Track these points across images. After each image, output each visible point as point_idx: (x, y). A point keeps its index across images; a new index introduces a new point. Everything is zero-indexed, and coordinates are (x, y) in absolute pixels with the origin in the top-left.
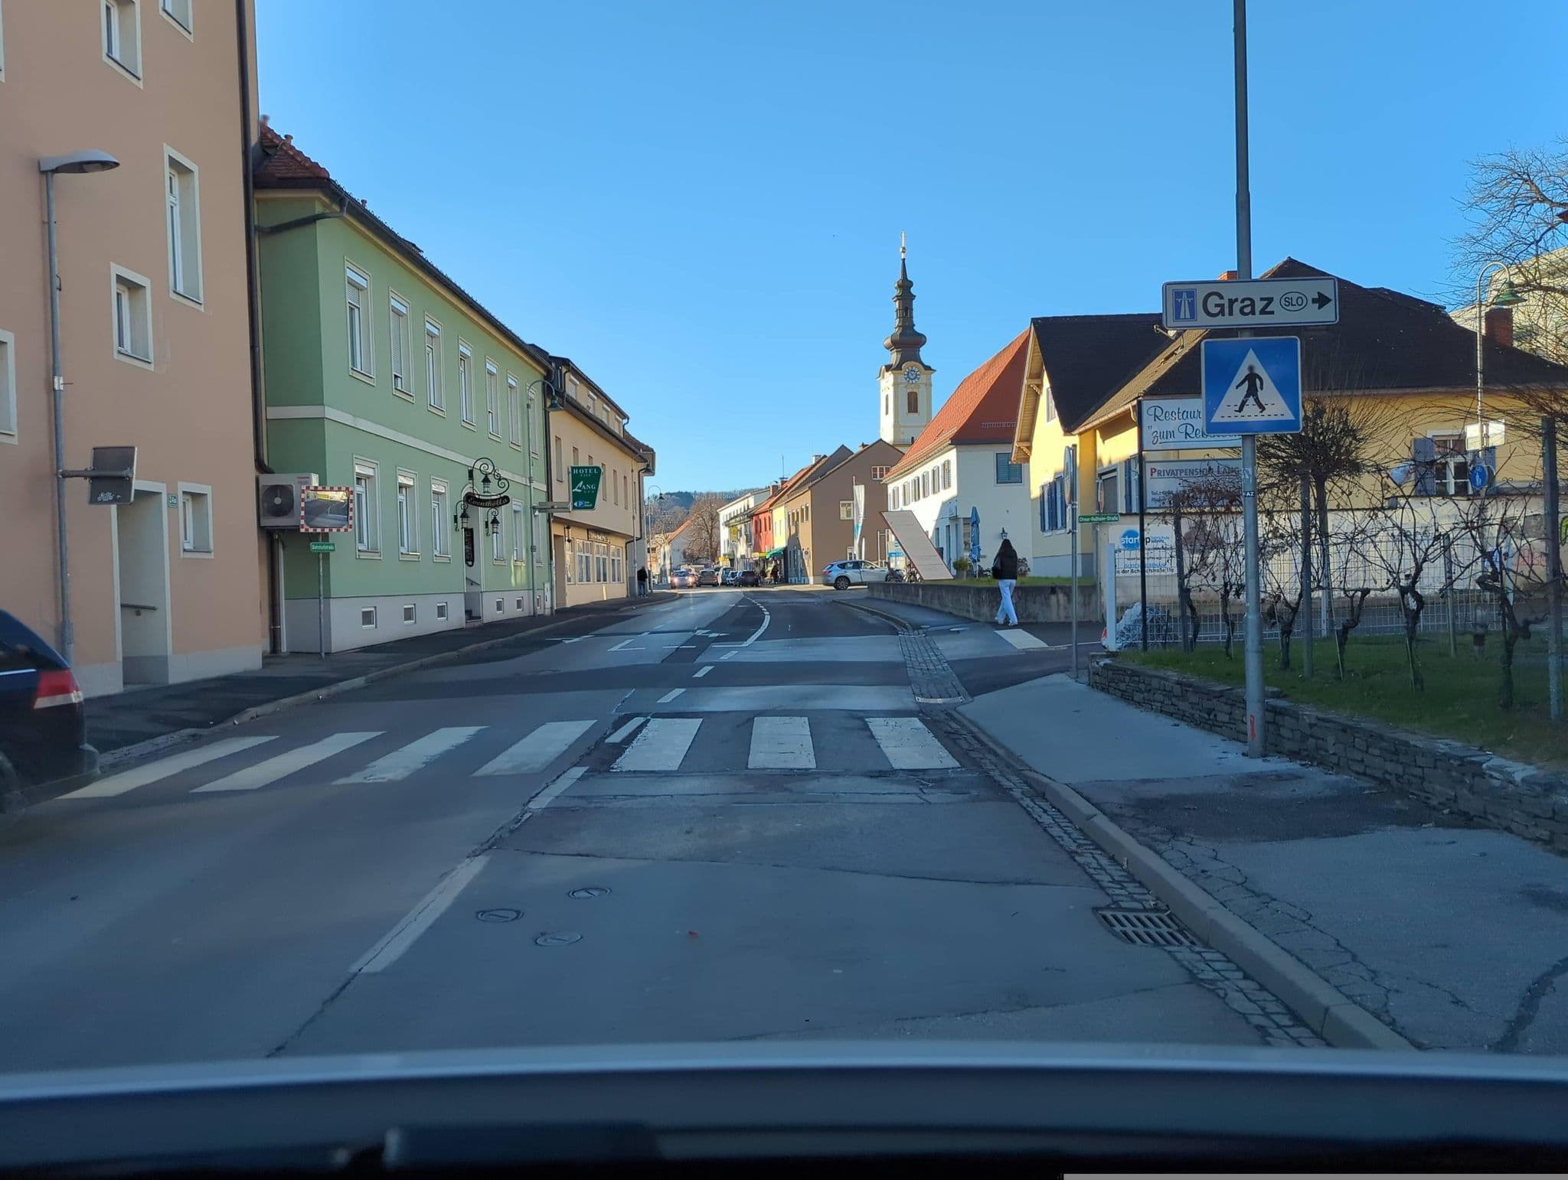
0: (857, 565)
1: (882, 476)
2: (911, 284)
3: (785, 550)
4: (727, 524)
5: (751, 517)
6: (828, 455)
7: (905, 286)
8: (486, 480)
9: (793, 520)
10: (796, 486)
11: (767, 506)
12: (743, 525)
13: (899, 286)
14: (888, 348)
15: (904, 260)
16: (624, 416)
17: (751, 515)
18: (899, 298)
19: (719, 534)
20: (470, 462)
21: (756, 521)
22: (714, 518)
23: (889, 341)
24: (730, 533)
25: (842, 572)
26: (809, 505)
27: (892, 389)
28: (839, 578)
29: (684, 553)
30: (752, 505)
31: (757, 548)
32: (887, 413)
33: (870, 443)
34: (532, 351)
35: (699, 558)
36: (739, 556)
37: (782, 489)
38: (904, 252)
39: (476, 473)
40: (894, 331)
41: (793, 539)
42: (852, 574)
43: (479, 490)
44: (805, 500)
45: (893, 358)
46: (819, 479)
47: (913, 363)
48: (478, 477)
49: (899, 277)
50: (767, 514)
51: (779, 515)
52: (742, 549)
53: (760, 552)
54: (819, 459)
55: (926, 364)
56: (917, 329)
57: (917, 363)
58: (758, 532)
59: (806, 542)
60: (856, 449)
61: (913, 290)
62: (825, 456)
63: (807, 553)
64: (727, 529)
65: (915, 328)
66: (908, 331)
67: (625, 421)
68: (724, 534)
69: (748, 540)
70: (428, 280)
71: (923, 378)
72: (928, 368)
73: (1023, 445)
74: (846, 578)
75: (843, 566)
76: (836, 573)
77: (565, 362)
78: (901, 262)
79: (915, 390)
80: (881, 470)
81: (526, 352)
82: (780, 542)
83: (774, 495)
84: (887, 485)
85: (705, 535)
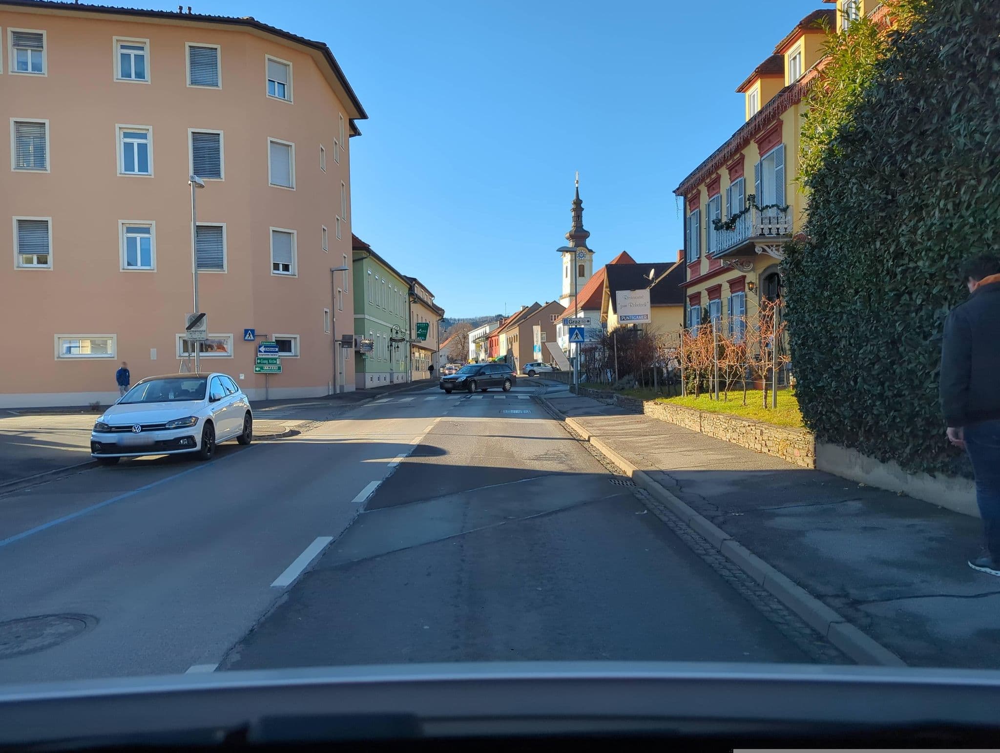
0: (539, 365)
1: (555, 319)
2: (581, 202)
3: (506, 357)
4: (474, 342)
5: (487, 338)
6: (529, 306)
7: (578, 204)
8: (397, 333)
9: (510, 341)
10: (511, 323)
11: (497, 333)
12: (483, 343)
13: (574, 203)
14: (568, 239)
15: (577, 188)
16: (433, 296)
17: (487, 337)
18: (574, 210)
19: (469, 347)
20: (391, 326)
21: (490, 341)
22: (466, 337)
23: (568, 235)
24: (476, 346)
25: (532, 368)
26: (518, 334)
27: (569, 263)
28: (530, 371)
29: (448, 357)
30: (488, 332)
31: (491, 355)
32: (567, 277)
33: (550, 301)
34: (404, 278)
35: (456, 360)
36: (480, 359)
37: (505, 324)
38: (577, 183)
39: (393, 330)
40: (571, 229)
41: (510, 351)
42: (536, 369)
43: (394, 336)
44: (515, 331)
45: (570, 244)
46: (523, 320)
47: (582, 248)
48: (394, 331)
49: (574, 198)
50: (497, 337)
51: (503, 338)
52: (482, 356)
53: (492, 357)
54: (525, 308)
55: (589, 248)
56: (585, 228)
57: (584, 248)
58: (491, 346)
59: (516, 353)
60: (543, 305)
61: (582, 205)
62: (527, 307)
63: (516, 358)
64: (474, 344)
65: (584, 227)
66: (579, 230)
67: (433, 298)
68: (472, 347)
69: (486, 351)
70: (383, 266)
71: (587, 257)
72: (591, 251)
73: (604, 315)
74: (534, 371)
75: (532, 365)
76: (529, 368)
77: (415, 280)
78: (576, 189)
79: (583, 264)
80: (555, 316)
81: (403, 279)
82: (503, 352)
83: (500, 327)
84: (556, 325)
85: (460, 346)
